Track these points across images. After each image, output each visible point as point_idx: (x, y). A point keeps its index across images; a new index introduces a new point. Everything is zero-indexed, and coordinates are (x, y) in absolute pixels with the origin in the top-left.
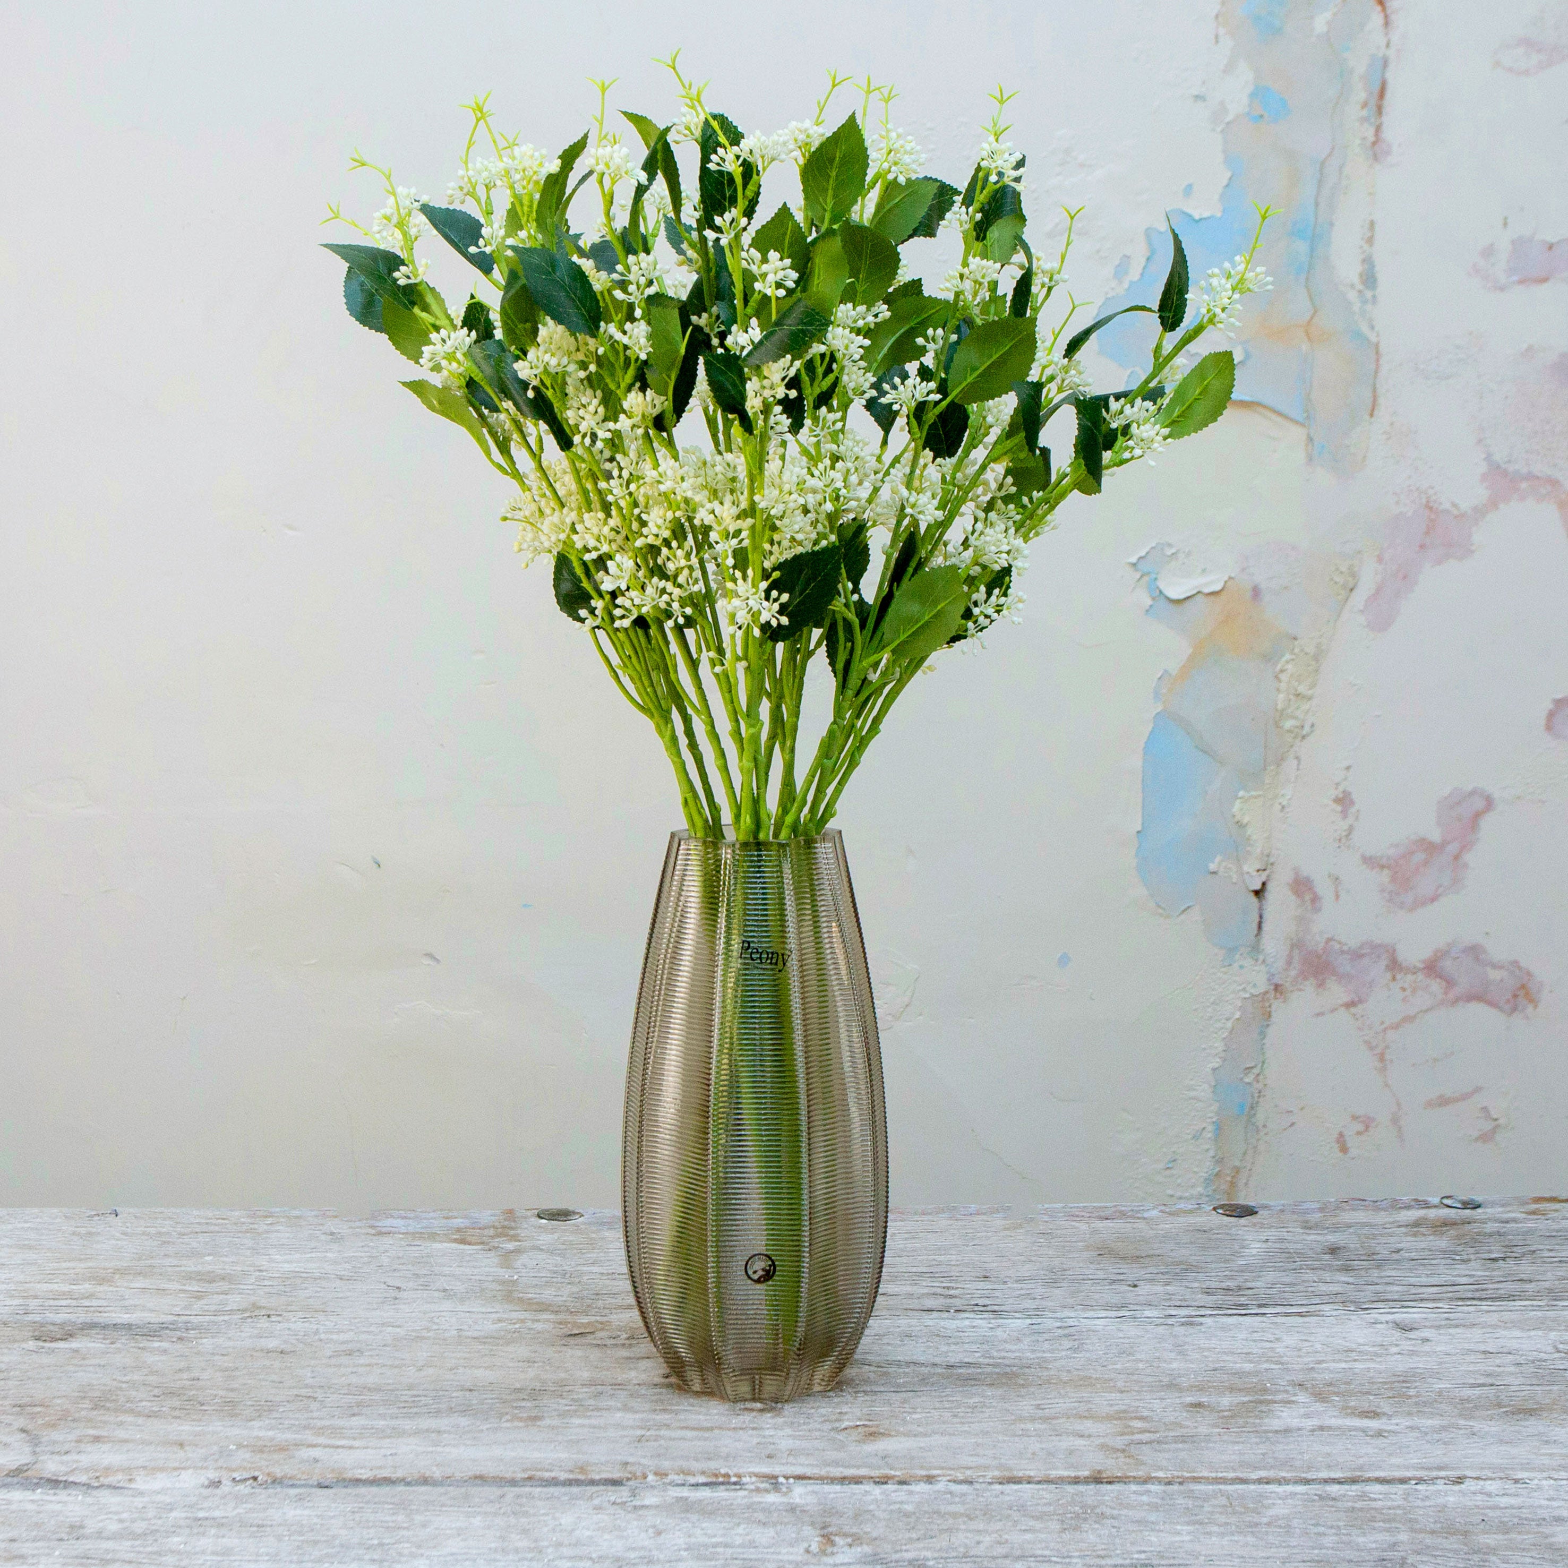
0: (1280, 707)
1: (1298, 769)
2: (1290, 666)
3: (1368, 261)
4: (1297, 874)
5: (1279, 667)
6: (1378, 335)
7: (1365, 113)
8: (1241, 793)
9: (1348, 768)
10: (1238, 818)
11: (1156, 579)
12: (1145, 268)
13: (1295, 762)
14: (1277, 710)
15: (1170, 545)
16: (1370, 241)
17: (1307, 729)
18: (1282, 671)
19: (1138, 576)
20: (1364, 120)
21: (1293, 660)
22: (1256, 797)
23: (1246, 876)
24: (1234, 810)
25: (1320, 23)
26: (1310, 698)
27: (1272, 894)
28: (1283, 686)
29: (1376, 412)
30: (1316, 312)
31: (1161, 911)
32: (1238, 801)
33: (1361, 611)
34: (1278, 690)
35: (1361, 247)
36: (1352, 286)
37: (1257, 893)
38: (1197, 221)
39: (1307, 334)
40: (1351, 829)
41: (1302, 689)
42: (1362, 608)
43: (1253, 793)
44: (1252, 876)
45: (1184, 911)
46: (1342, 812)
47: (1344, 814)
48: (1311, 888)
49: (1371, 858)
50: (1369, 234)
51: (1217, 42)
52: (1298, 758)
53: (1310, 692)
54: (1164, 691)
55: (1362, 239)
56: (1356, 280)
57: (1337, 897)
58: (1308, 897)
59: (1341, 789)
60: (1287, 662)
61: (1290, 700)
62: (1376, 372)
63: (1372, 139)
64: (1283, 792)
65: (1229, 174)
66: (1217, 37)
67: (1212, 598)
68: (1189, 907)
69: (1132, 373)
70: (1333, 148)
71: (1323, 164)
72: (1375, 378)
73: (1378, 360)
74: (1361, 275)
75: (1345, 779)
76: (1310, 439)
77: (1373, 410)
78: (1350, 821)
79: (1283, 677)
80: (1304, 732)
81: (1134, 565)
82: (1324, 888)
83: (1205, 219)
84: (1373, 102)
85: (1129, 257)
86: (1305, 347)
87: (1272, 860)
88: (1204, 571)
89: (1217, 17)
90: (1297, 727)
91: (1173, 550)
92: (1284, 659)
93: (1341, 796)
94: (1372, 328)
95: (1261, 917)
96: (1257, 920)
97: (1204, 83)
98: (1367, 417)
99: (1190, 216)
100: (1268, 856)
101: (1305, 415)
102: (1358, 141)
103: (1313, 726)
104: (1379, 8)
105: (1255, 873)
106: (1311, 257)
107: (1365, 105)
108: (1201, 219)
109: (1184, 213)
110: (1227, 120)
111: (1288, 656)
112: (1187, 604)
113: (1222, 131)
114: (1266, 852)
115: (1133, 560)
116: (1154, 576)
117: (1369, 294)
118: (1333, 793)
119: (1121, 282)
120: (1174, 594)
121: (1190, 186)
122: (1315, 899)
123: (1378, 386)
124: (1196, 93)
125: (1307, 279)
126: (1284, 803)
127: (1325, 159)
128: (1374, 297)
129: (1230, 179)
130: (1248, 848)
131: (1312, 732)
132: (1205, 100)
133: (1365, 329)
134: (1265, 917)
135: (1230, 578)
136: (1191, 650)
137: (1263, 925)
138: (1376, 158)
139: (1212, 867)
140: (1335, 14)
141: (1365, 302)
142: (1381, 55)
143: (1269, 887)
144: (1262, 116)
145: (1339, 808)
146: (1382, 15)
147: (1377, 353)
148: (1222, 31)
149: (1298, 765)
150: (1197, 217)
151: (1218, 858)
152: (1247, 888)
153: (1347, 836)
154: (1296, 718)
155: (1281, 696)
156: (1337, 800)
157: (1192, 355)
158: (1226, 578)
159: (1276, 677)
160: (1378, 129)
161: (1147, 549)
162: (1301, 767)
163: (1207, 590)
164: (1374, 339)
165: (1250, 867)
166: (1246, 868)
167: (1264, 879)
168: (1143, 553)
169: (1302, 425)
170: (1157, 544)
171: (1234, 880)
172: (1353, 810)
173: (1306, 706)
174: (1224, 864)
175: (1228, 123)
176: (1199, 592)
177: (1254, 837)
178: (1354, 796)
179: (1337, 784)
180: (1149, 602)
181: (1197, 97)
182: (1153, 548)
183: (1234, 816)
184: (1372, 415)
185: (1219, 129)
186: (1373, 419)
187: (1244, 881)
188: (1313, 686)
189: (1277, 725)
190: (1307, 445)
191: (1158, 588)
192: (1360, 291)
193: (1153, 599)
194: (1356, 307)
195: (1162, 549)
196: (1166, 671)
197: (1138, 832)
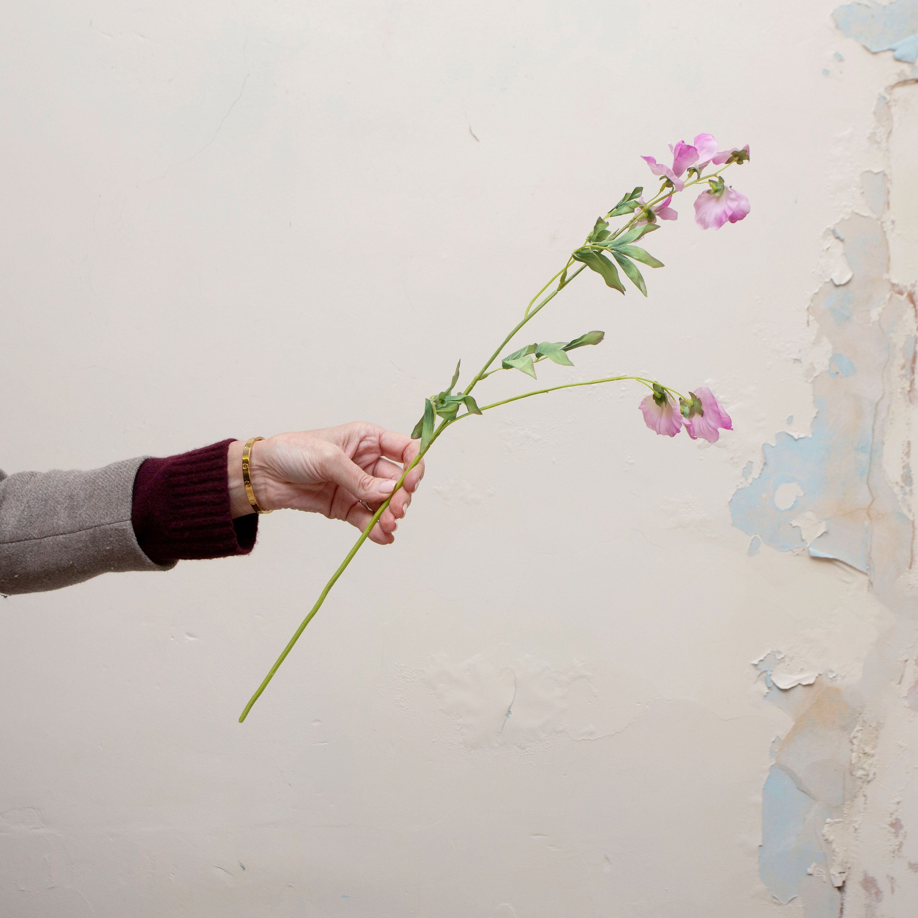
0: (854, 761)
1: (866, 803)
2: (859, 734)
3: (906, 467)
4: (866, 874)
5: (853, 734)
6: (913, 516)
7: (903, 372)
8: (828, 820)
9: (898, 803)
10: (826, 837)
11: (771, 675)
12: (762, 470)
13: (863, 798)
14: (851, 764)
15: (779, 652)
16: (908, 454)
17: (871, 776)
18: (855, 737)
19: (759, 673)
20: (904, 376)
21: (861, 730)
22: (837, 823)
23: (832, 877)
24: (824, 831)
25: (874, 315)
26: (873, 756)
27: (849, 889)
28: (855, 747)
29: (913, 566)
30: (873, 501)
31: (775, 900)
32: (827, 825)
33: (906, 697)
34: (852, 750)
35: (902, 458)
36: (897, 483)
37: (840, 889)
38: (796, 440)
39: (868, 514)
40: (901, 844)
41: (868, 749)
42: (905, 695)
43: (836, 820)
44: (836, 877)
45: (789, 902)
46: (895, 833)
47: (896, 834)
48: (875, 886)
49: (914, 865)
50: (906, 451)
51: (808, 325)
52: (865, 796)
53: (872, 752)
54: (777, 750)
55: (903, 453)
56: (899, 479)
57: (893, 891)
58: (873, 891)
59: (894, 817)
60: (858, 731)
61: (860, 757)
62: (913, 539)
63: (909, 389)
64: (856, 819)
65: (817, 410)
66: (808, 322)
67: (807, 689)
68: (794, 898)
69: (754, 538)
70: (884, 394)
71: (877, 404)
72: (912, 543)
73: (914, 532)
74: (902, 476)
75: (896, 811)
76: (871, 583)
77: (911, 564)
78: (900, 839)
79: (855, 741)
80: (869, 779)
81: (756, 665)
82: (883, 885)
83: (801, 438)
84: (908, 365)
85: (752, 462)
86: (867, 523)
87: (849, 865)
88: (802, 670)
89: (808, 309)
90: (864, 775)
91: (782, 656)
92: (856, 729)
93: (894, 822)
94: (910, 511)
95: (842, 904)
96: (840, 906)
97: (800, 351)
98: (907, 569)
99: (792, 436)
100: (846, 863)
101: (868, 567)
102: (899, 390)
103: (875, 774)
104: (912, 306)
105: (838, 875)
106: (870, 464)
107: (903, 367)
108: (799, 439)
109: (788, 434)
110: (815, 375)
111: (858, 728)
112: (792, 692)
113: (812, 382)
114: (845, 860)
115: (756, 662)
116: (769, 673)
117: (907, 489)
118: (889, 820)
119: (747, 479)
120: (783, 687)
121: (791, 417)
122: (878, 893)
123: (914, 548)
124: (795, 357)
125: (868, 479)
126: (856, 827)
127: (879, 401)
128: (911, 490)
129: (817, 413)
130: (834, 858)
131: (874, 778)
132: (801, 362)
133: (905, 511)
134: (844, 904)
135: (820, 675)
136: (794, 723)
137: (844, 910)
138: (911, 401)
139: (810, 871)
140: (884, 309)
141: (905, 494)
142: (913, 335)
143: (848, 884)
144: (838, 373)
145: (893, 830)
146: (913, 310)
147: (913, 527)
148: (811, 318)
149: (866, 800)
150: (796, 437)
151: (814, 864)
152: (833, 885)
153: (899, 849)
154: (863, 769)
155: (854, 754)
156: (892, 825)
157: (794, 527)
158: (817, 675)
159: (851, 742)
160: (912, 382)
161: (765, 655)
162: (867, 802)
163: (804, 683)
164: (911, 518)
165: (834, 871)
166: (832, 871)
167: (844, 879)
168: (762, 658)
169: (866, 574)
170: (772, 651)
171: (824, 880)
172: (902, 831)
173: (870, 761)
174: (818, 868)
175: (816, 377)
176: (799, 684)
177: (837, 850)
178: (903, 823)
179: (892, 814)
180: (767, 690)
181: (796, 360)
182: (769, 654)
183: (824, 835)
184: (910, 567)
185: (810, 381)
186: (911, 570)
187: (831, 880)
188: (874, 748)
189: (851, 774)
190: (869, 587)
191: (772, 681)
192: (902, 487)
193: (769, 688)
194: (900, 497)
195: (775, 656)
196: (778, 737)
197: (760, 846)
